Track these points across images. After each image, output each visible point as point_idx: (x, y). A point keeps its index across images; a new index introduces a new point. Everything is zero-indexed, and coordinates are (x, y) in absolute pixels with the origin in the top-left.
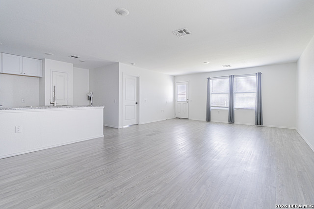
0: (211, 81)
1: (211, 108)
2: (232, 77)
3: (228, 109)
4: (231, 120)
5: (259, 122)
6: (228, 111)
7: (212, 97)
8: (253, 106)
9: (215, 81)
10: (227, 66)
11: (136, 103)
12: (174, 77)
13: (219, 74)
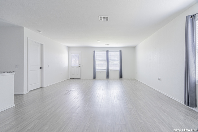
0: (96, 53)
1: (96, 70)
2: (108, 51)
3: (106, 70)
4: (108, 77)
5: (121, 77)
6: (106, 72)
7: (97, 63)
8: (118, 68)
9: (98, 53)
10: (107, 45)
11: (41, 68)
12: (69, 48)
13: (101, 49)
